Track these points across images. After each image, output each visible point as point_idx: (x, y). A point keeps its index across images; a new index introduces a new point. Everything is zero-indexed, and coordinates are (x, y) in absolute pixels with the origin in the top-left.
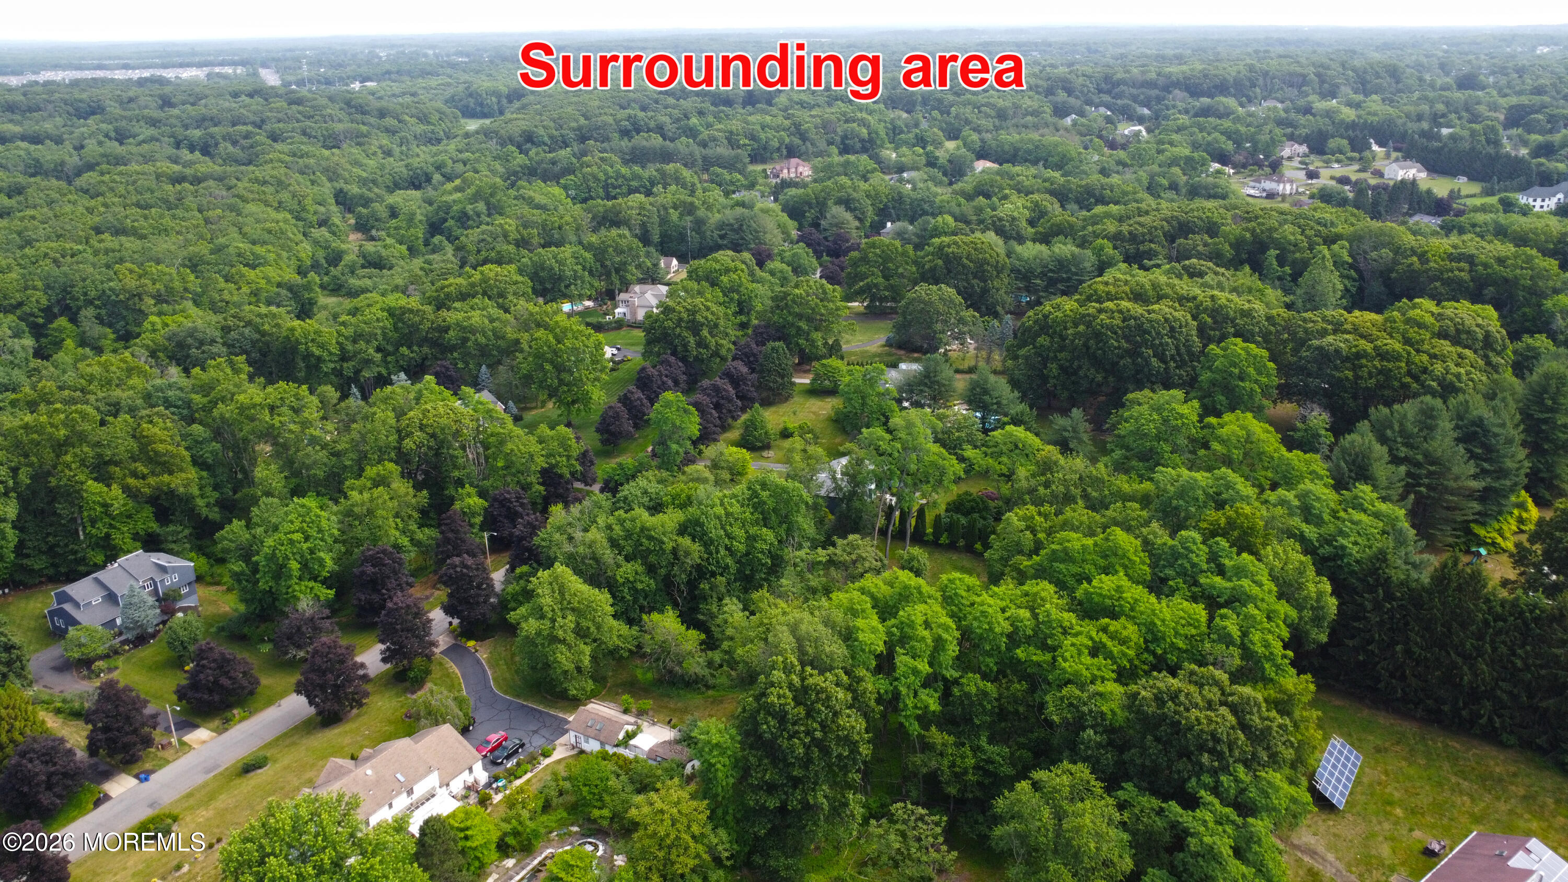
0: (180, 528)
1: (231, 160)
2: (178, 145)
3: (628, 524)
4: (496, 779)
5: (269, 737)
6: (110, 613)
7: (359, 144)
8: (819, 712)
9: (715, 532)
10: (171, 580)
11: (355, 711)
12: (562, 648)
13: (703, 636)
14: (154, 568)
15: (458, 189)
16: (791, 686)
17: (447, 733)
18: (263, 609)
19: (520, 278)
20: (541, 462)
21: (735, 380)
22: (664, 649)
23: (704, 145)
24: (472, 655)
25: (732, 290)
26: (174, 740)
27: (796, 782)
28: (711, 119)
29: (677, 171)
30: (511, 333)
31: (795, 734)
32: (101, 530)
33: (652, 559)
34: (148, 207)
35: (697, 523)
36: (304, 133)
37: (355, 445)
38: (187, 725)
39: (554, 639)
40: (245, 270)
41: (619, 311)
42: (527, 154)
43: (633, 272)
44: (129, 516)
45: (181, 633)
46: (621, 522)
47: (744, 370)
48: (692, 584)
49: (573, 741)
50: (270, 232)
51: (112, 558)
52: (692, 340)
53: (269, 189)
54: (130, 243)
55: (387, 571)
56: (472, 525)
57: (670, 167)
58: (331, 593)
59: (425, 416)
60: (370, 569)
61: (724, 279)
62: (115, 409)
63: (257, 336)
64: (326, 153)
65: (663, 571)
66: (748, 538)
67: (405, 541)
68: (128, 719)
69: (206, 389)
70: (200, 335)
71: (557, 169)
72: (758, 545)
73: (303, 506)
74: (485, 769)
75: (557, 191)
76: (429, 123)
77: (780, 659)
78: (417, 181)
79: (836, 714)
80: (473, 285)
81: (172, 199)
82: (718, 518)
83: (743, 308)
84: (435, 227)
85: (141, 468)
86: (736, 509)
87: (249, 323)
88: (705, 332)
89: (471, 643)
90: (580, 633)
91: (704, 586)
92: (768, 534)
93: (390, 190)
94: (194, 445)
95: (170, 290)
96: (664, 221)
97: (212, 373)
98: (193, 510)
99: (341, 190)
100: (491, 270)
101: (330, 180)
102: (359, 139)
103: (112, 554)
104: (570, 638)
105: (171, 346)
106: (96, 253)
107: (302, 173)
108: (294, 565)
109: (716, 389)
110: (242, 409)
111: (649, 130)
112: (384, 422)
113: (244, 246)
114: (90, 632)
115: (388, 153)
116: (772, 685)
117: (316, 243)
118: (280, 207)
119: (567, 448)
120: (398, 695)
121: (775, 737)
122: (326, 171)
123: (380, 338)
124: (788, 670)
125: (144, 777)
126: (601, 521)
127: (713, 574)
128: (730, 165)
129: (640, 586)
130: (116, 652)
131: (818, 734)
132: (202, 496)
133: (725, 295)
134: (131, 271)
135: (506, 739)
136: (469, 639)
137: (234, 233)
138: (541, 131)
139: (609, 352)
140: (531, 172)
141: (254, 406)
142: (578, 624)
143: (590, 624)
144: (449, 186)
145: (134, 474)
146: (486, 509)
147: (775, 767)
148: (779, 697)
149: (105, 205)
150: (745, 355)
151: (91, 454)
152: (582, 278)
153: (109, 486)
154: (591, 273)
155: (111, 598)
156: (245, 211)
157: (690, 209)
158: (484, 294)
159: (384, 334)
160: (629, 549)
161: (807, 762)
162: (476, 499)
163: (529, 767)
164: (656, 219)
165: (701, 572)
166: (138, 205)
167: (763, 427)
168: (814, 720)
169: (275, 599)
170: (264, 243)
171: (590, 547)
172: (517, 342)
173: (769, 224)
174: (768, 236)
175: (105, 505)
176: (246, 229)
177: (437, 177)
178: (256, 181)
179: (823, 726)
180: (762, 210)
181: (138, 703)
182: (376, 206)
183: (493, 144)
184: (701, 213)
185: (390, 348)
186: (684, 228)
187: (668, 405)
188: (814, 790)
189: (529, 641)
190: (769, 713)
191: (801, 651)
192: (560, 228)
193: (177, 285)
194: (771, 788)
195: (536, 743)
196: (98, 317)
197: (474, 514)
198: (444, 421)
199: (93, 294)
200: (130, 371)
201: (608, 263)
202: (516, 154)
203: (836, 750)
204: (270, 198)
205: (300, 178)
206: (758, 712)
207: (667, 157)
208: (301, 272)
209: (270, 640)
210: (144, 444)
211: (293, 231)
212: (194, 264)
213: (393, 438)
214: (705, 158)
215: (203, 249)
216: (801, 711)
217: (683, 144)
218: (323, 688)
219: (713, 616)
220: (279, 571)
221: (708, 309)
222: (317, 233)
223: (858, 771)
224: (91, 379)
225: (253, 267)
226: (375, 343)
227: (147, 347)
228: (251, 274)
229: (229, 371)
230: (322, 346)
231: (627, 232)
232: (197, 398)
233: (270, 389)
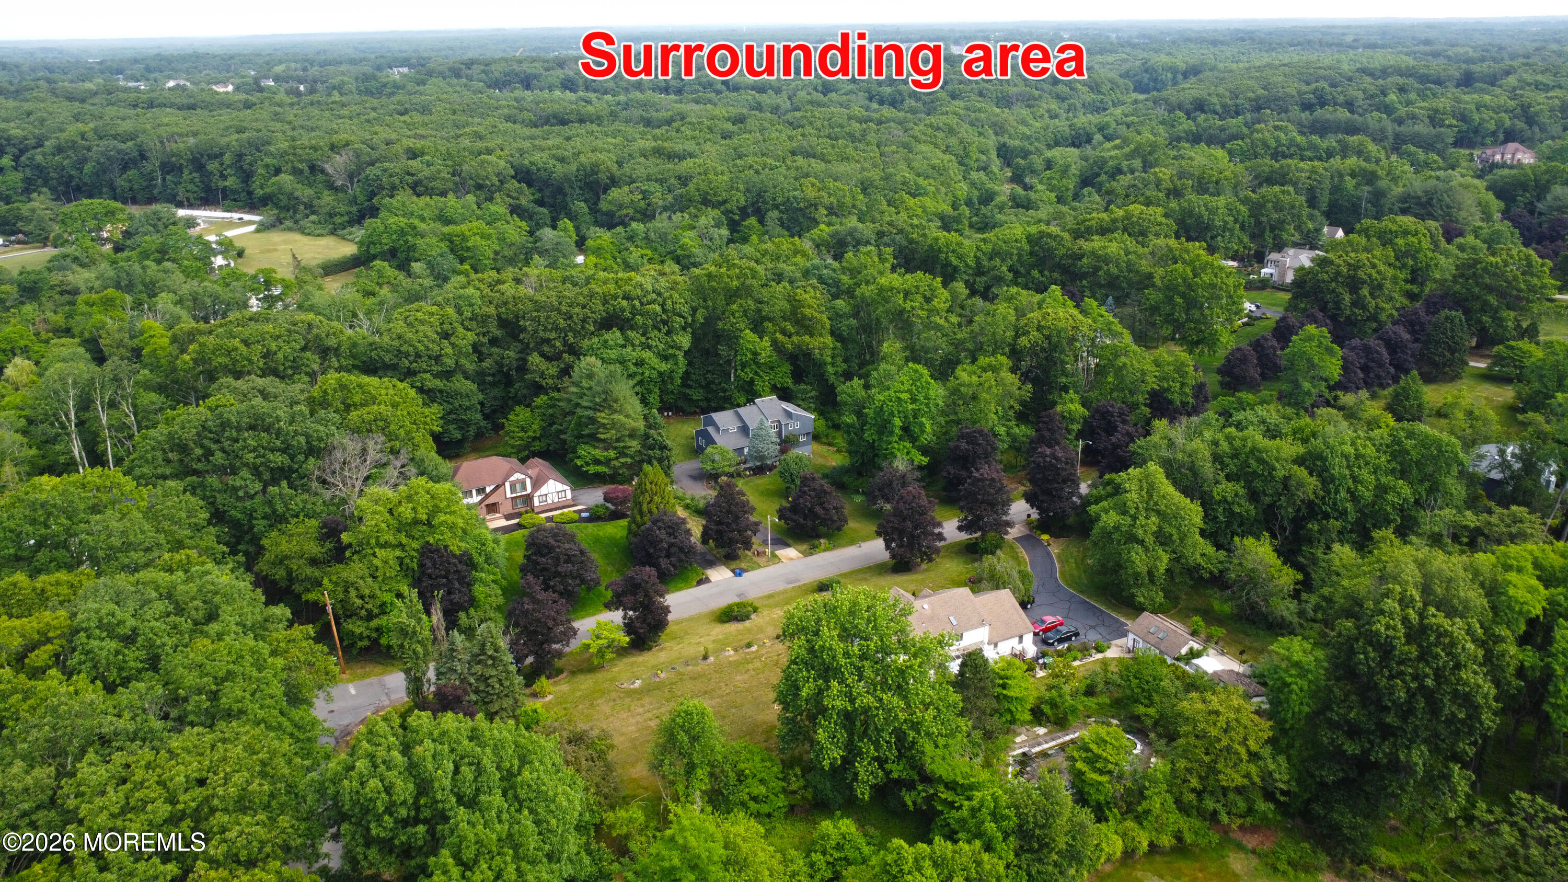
0: (809, 388)
1: (913, 111)
2: (871, 99)
3: (1237, 443)
4: (1044, 655)
5: (845, 569)
6: (741, 442)
7: (1029, 106)
8: (1436, 657)
9: (1338, 468)
10: (794, 427)
11: (924, 566)
12: (1139, 549)
13: (1300, 577)
14: (782, 413)
15: (1116, 147)
16: (1405, 620)
17: (1005, 599)
18: (863, 464)
19: (1164, 220)
20: (1152, 383)
21: (1393, 346)
22: (1251, 580)
23: (1400, 122)
24: (1044, 547)
25: (1406, 254)
26: (768, 551)
27: (1387, 732)
28: (1413, 96)
29: (1361, 144)
30: (1145, 266)
31: (1401, 674)
32: (747, 375)
33: (1258, 484)
34: (836, 139)
35: (1321, 457)
36: (981, 94)
37: (974, 336)
38: (781, 542)
39: (1132, 538)
40: (906, 197)
41: (1266, 271)
42: (1194, 120)
43: (1290, 233)
44: (772, 368)
45: (793, 466)
46: (1229, 438)
47: (1407, 337)
48: (1298, 522)
49: (1130, 644)
50: (934, 168)
51: (751, 401)
52: (1347, 298)
53: (940, 135)
54: (817, 165)
55: (980, 451)
56: (1069, 431)
57: (1354, 139)
58: (925, 460)
59: (1044, 318)
60: (964, 445)
61: (1400, 241)
62: (779, 277)
63: (905, 243)
64: (998, 110)
65: (1267, 500)
66: (1376, 487)
67: (1002, 430)
68: (737, 518)
69: (854, 272)
70: (857, 235)
71: (1223, 136)
72: (1389, 497)
73: (916, 371)
74: (1035, 643)
75: (1220, 153)
76: (1100, 92)
77: (1398, 588)
78: (1076, 142)
79: (1458, 666)
80: (1114, 221)
81: (857, 135)
82: (1347, 457)
83: (1417, 276)
84: (1087, 181)
85: (790, 327)
86: (1370, 451)
87: (901, 231)
88: (1365, 291)
89: (1045, 537)
90: (1162, 539)
91: (1314, 526)
92: (1406, 490)
93: (1049, 147)
94: (836, 316)
95: (841, 205)
96: (1336, 189)
97: (863, 258)
98: (822, 375)
99: (1004, 145)
100: (1136, 209)
101: (996, 134)
102: (1029, 102)
103: (751, 395)
104: (1149, 540)
105: (832, 242)
106: (789, 168)
107: (972, 124)
108: (897, 422)
109: (1367, 350)
110: (881, 290)
111: (1336, 104)
112: (1004, 318)
113: (909, 176)
114: (722, 453)
115: (1054, 116)
116: (1382, 612)
117: (973, 184)
118: (947, 150)
119: (1183, 375)
120: (966, 563)
121: (1371, 673)
122: (994, 125)
123: (1015, 258)
124: (1405, 602)
125: (738, 573)
126: (1208, 435)
127: (1327, 516)
128: (1427, 145)
129: (1237, 509)
130: (739, 475)
131: (1429, 682)
132: (833, 364)
133: (1397, 258)
134: (813, 185)
135: (1061, 624)
136: (1044, 532)
137: (902, 166)
138: (1214, 100)
139: (1248, 306)
140: (1195, 139)
141: (892, 289)
142: (1160, 528)
143: (1174, 531)
144: (1108, 145)
145: (784, 332)
146: (1085, 419)
147: (1364, 706)
148: (1388, 627)
149: (803, 135)
150: (1411, 322)
151: (753, 307)
152: (1232, 231)
153: (761, 338)
154: (1242, 228)
155: (744, 429)
156: (916, 150)
157: (1370, 178)
158: (1125, 230)
159: (1020, 255)
160: (1232, 468)
161: (1406, 712)
162: (1078, 406)
163: (1079, 655)
164: (1327, 184)
165: (1312, 510)
166: (829, 137)
167: (1416, 399)
168: (1428, 664)
169: (876, 455)
170: (927, 177)
171: (1190, 456)
172: (1150, 276)
173: (1468, 200)
174: (1463, 214)
175: (755, 354)
176: (915, 164)
177: (1098, 137)
178: (931, 126)
179: (1438, 675)
180: (1461, 185)
181: (747, 508)
182: (1034, 157)
183: (1161, 111)
184: (1383, 184)
185: (1022, 270)
186: (1359, 198)
187: (1310, 339)
188: (1408, 748)
189: (1107, 535)
190: (1371, 643)
191: (1426, 590)
192: (1217, 183)
193: (848, 201)
194: (1353, 732)
195: (1092, 637)
196: (780, 219)
197: (1072, 420)
198: (1062, 324)
199: (780, 200)
200: (796, 252)
201: (1264, 219)
202: (1184, 120)
203: (1449, 707)
204: (940, 141)
205: (970, 129)
206: (1357, 640)
207: (1352, 130)
208: (955, 206)
209: (864, 493)
210: (796, 305)
211: (954, 170)
212: (864, 186)
213: (1010, 334)
214: (1397, 136)
215: (875, 175)
216: (1414, 651)
217: (1374, 119)
218: (901, 533)
219: (1314, 561)
220: (884, 427)
221: (1374, 266)
222: (974, 175)
223: (1474, 743)
224: (765, 253)
225: (914, 196)
226: (1010, 262)
227: (813, 240)
228: (911, 202)
229: (876, 259)
230: (960, 257)
231: (1291, 189)
232: (845, 279)
233: (908, 276)
